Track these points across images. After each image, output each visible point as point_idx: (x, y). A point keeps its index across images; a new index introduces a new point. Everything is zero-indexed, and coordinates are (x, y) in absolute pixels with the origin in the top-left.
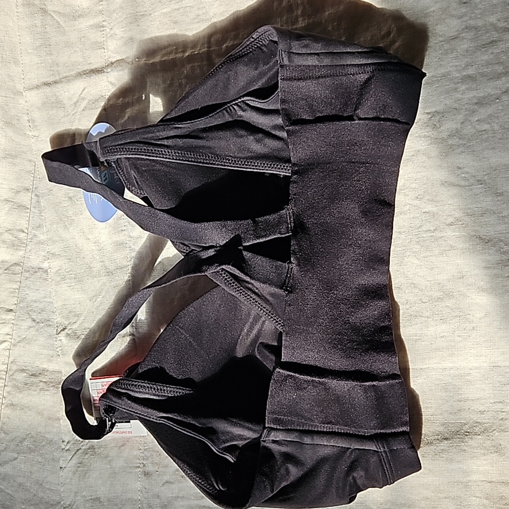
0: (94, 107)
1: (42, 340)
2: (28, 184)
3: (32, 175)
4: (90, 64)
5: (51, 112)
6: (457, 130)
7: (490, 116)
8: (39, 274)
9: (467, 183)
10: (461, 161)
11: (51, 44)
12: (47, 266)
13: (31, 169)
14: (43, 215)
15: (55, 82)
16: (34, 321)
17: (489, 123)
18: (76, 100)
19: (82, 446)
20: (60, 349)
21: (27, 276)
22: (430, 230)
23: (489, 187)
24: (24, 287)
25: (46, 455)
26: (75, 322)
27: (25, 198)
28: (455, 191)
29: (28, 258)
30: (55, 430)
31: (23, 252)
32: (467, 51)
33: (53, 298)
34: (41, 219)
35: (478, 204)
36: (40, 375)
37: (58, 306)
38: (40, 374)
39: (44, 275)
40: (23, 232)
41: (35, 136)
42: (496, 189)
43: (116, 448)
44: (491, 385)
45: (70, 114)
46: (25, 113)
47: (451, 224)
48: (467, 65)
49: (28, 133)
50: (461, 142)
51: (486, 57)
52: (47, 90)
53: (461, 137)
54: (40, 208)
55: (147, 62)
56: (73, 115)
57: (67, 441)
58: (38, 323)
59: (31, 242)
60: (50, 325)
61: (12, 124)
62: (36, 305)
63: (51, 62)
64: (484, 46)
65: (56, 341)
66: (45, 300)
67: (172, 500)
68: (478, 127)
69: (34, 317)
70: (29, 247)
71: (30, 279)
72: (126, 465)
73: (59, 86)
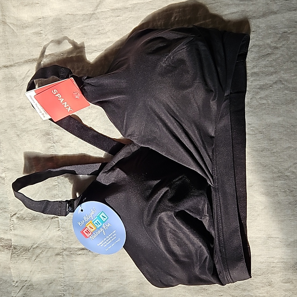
4: (32, 55)
7: (267, 96)
9: (253, 133)
11: (8, 43)
12: (4, 175)
15: (11, 66)
17: (266, 100)
18: (24, 77)
19: (26, 284)
20: (13, 225)
23: (266, 136)
25: (3, 290)
26: (22, 210)
30: (8, 275)
32: (254, 59)
35: (260, 145)
37: (11, 200)
39: (3, 181)
42: (270, 136)
43: (47, 285)
44: (267, 248)
45: (20, 85)
48: (254, 67)
51: (264, 63)
52: (6, 70)
53: (250, 107)
55: (68, 56)
56: (22, 85)
57: (16, 281)
60: (6, 211)
63: (9, 54)
64: (263, 56)
65: (10, 221)
66: (3, 196)
68: (260, 101)
72: (53, 295)
73: (13, 68)
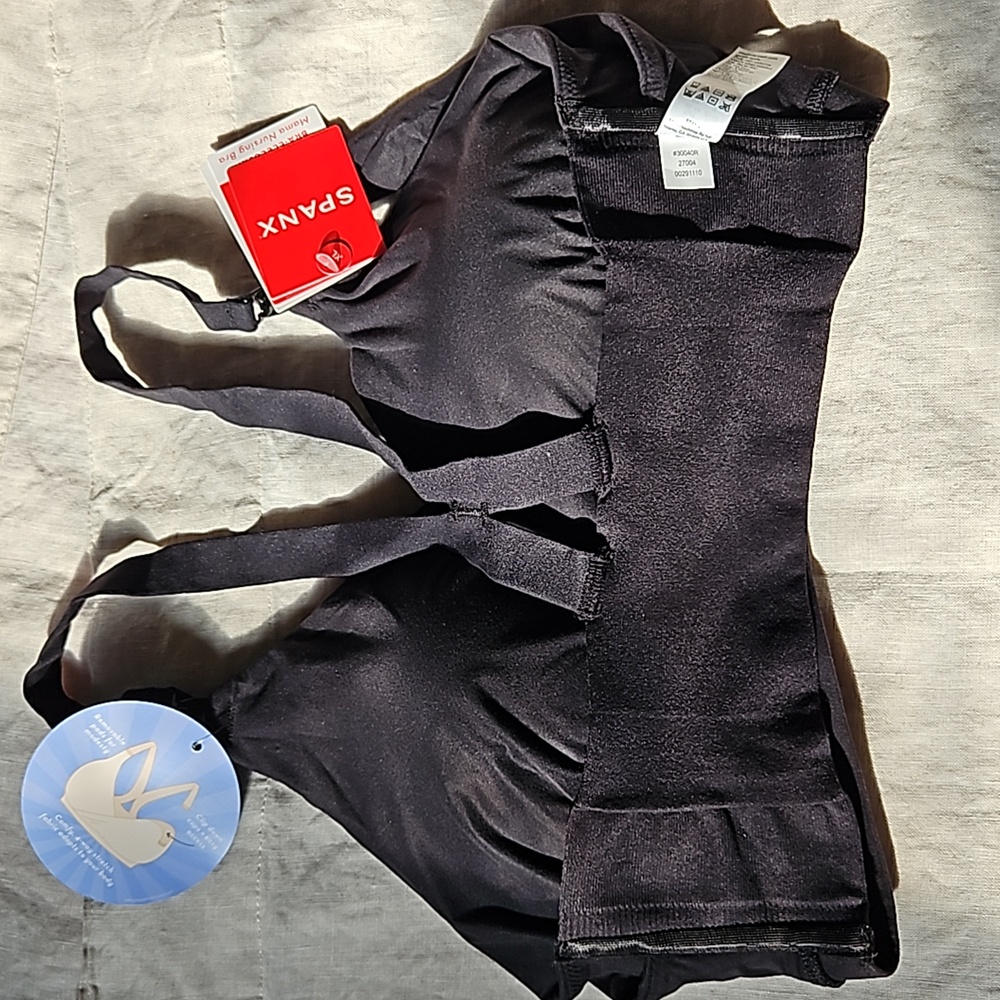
0: (195, 12)
1: (56, 510)
2: (41, 175)
3: (52, 158)
5: (101, 21)
6: (979, 76)
8: (57, 370)
9: (994, 184)
10: (984, 136)
13: (49, 145)
14: (73, 243)
16: (42, 471)
21: (34, 374)
22: (912, 279)
24: (24, 398)
26: (133, 475)
27: (34, 207)
28: (970, 198)
29: (37, 335)
31: (26, 322)
33: (88, 422)
34: (67, 252)
36: (48, 587)
37: (97, 440)
38: (48, 584)
39: (71, 374)
40: (28, 279)
41: (64, 73)
45: (142, 26)
46: (43, 24)
47: (961, 268)
49: (49, 64)
50: (986, 99)
53: (986, 88)
54: (66, 228)
56: (149, 27)
58: (50, 475)
59: (44, 300)
60: (76, 481)
61: (14, 46)
62: (47, 436)
65: (89, 513)
67: (331, 851)
69: (42, 463)
70: (39, 313)
71: (39, 381)
